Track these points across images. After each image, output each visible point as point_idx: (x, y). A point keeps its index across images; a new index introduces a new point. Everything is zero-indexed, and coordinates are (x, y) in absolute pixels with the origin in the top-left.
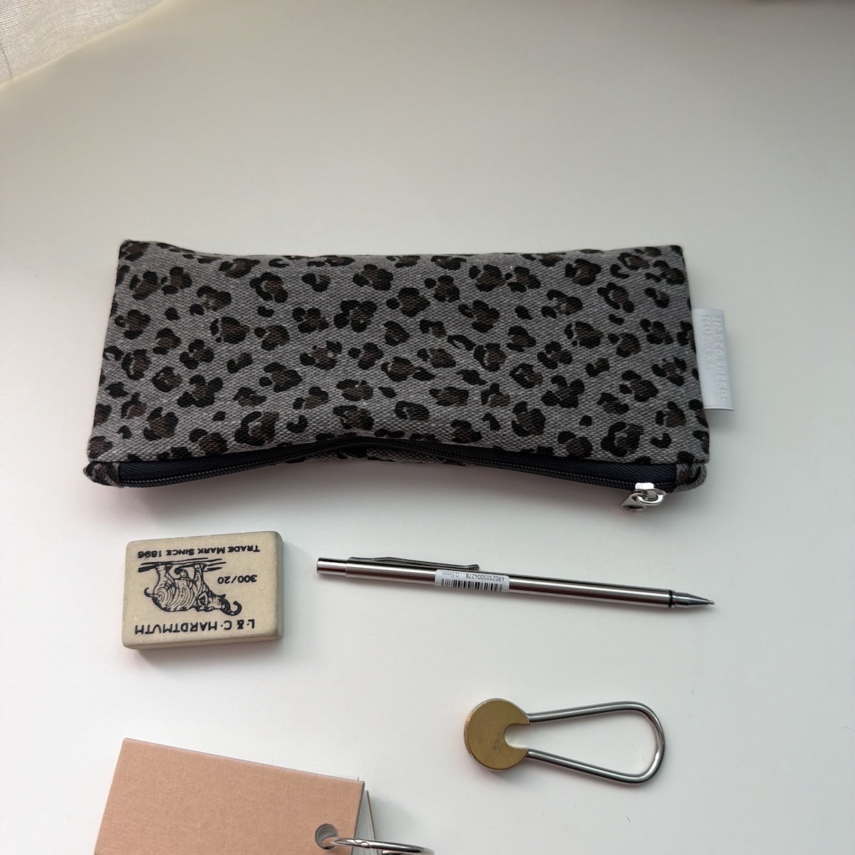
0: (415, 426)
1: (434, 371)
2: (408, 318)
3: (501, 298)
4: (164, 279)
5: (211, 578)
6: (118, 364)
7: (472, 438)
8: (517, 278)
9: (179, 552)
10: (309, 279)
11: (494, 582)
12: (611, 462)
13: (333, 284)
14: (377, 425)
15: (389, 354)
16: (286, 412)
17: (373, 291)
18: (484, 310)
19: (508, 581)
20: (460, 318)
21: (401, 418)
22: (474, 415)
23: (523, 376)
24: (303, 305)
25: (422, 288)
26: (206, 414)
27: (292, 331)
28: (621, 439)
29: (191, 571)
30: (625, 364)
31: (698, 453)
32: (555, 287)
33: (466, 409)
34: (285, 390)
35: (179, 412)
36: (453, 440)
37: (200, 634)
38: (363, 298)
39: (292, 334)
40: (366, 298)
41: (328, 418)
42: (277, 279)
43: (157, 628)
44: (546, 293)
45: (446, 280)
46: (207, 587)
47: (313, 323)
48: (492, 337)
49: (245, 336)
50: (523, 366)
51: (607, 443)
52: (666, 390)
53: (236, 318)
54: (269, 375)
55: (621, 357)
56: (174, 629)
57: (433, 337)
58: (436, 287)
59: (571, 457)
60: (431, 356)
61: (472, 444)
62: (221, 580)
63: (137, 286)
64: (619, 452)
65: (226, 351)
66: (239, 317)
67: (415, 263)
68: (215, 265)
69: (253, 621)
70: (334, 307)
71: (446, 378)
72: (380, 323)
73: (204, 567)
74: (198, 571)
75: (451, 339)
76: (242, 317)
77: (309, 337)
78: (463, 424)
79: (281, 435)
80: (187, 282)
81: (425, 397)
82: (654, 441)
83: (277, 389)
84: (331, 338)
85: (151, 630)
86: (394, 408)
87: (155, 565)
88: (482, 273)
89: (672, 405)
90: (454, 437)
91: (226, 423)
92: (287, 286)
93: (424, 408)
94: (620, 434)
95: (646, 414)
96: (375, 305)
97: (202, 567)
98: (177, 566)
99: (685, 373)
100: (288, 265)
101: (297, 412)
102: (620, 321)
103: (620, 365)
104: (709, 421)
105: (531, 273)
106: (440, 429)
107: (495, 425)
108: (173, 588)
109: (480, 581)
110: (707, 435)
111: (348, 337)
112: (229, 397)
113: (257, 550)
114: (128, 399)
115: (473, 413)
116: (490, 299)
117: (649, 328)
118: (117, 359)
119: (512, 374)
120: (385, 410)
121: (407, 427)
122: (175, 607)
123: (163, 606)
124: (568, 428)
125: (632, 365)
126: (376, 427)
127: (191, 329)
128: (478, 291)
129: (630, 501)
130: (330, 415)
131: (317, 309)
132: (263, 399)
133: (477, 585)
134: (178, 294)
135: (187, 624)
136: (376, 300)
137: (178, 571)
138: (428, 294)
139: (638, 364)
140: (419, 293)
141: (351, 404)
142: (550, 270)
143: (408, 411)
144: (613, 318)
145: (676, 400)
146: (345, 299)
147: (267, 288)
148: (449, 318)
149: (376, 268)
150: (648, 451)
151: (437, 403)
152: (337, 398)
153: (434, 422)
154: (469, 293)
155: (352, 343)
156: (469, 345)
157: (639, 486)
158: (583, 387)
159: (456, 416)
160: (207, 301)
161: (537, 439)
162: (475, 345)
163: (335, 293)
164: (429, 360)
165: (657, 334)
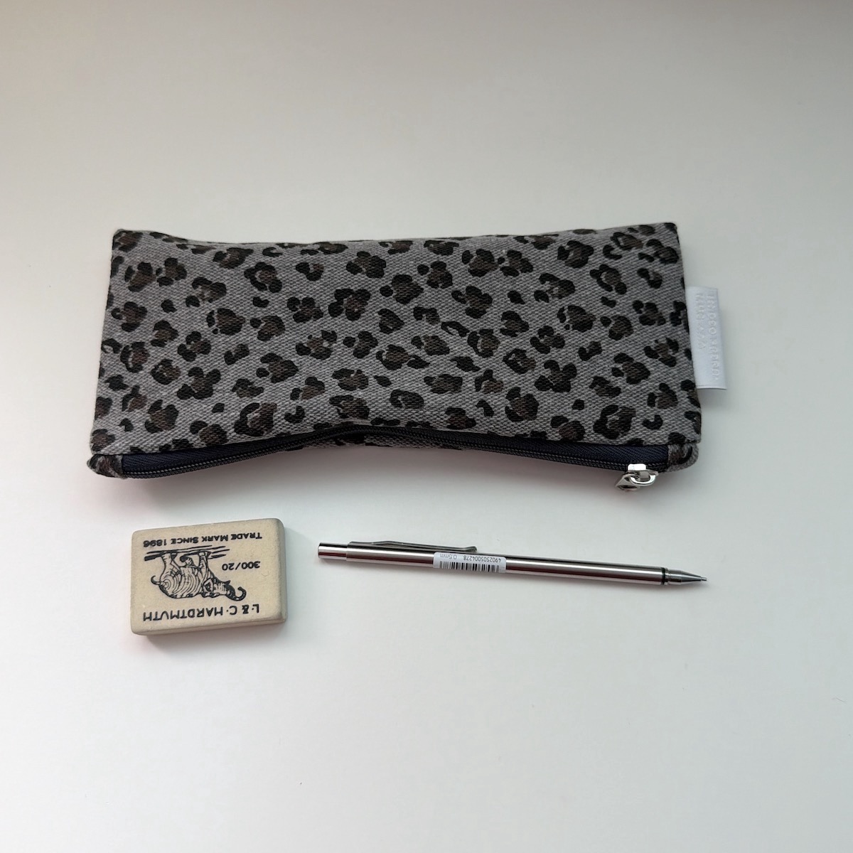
0: (410, 414)
1: (428, 359)
2: (401, 305)
3: (495, 284)
4: (159, 271)
5: (215, 565)
6: (117, 356)
7: (466, 425)
8: (510, 262)
9: (184, 541)
10: (302, 268)
11: (491, 564)
12: (603, 445)
13: (326, 273)
14: (373, 414)
15: (384, 342)
16: (283, 403)
17: (366, 279)
18: (477, 295)
19: (504, 562)
20: (453, 304)
21: (396, 407)
22: (468, 402)
23: (516, 362)
24: (297, 295)
25: (415, 275)
26: (205, 406)
27: (287, 321)
28: (613, 422)
29: (195, 559)
30: (617, 347)
31: (689, 433)
32: (547, 271)
33: (460, 396)
34: (283, 380)
35: (178, 404)
36: (448, 427)
37: (207, 620)
38: (356, 286)
39: (288, 324)
40: (359, 286)
41: (325, 408)
42: (270, 269)
43: (165, 615)
44: (538, 277)
45: (439, 266)
46: (211, 573)
47: (308, 312)
48: (485, 323)
49: (241, 327)
50: (516, 351)
51: (600, 426)
52: (658, 371)
53: (232, 310)
54: (266, 366)
55: (613, 340)
56: (181, 615)
57: (427, 324)
58: (429, 273)
59: (565, 441)
60: (425, 343)
61: (467, 430)
62: (225, 567)
63: (133, 278)
64: (611, 435)
65: (223, 343)
66: (235, 308)
67: (407, 249)
68: (209, 255)
69: (257, 606)
70: (328, 296)
71: (440, 366)
72: (374, 311)
73: (208, 555)
74: (203, 559)
75: (444, 326)
76: (238, 308)
77: (305, 327)
78: (457, 411)
79: (280, 425)
80: (182, 273)
81: (420, 385)
82: (646, 423)
83: (275, 380)
84: (326, 327)
85: (159, 617)
86: (389, 397)
87: (161, 554)
88: (475, 257)
89: (664, 387)
90: (449, 424)
91: (225, 415)
92: (281, 275)
93: (419, 396)
94: (613, 417)
95: (638, 396)
96: (368, 293)
97: (206, 554)
98: (183, 554)
99: (677, 354)
100: (281, 254)
101: (294, 403)
102: (611, 304)
103: (612, 348)
104: (701, 401)
105: (524, 256)
106: (435, 417)
107: (489, 412)
108: (179, 576)
109: (478, 563)
110: (699, 415)
111: (343, 326)
112: (228, 389)
113: (259, 537)
114: (128, 391)
115: (467, 400)
116: (483, 284)
117: (642, 309)
118: (115, 351)
119: (505, 360)
120: (381, 399)
121: (402, 416)
122: (181, 594)
123: (170, 594)
124: (560, 413)
125: (624, 348)
126: (372, 416)
127: (188, 321)
128: (471, 276)
129: (623, 482)
130: (326, 405)
131: (311, 298)
132: (260, 390)
133: (475, 567)
134: (173, 286)
135: (193, 610)
136: (370, 288)
137: (183, 559)
138: (421, 280)
139: (630, 346)
140: (412, 280)
141: (347, 393)
142: (543, 253)
143: (403, 400)
144: (605, 301)
145: (668, 381)
146: (339, 288)
147: (261, 278)
148: (442, 305)
149: (370, 255)
150: (640, 433)
151: (432, 391)
152: (333, 388)
153: (428, 410)
154: (462, 278)
155: (347, 332)
156: (463, 331)
157: (631, 467)
158: (576, 371)
159: (450, 403)
160: (203, 293)
161: (530, 424)
162: (469, 331)
163: (329, 281)
164: (423, 347)
165: (650, 315)
